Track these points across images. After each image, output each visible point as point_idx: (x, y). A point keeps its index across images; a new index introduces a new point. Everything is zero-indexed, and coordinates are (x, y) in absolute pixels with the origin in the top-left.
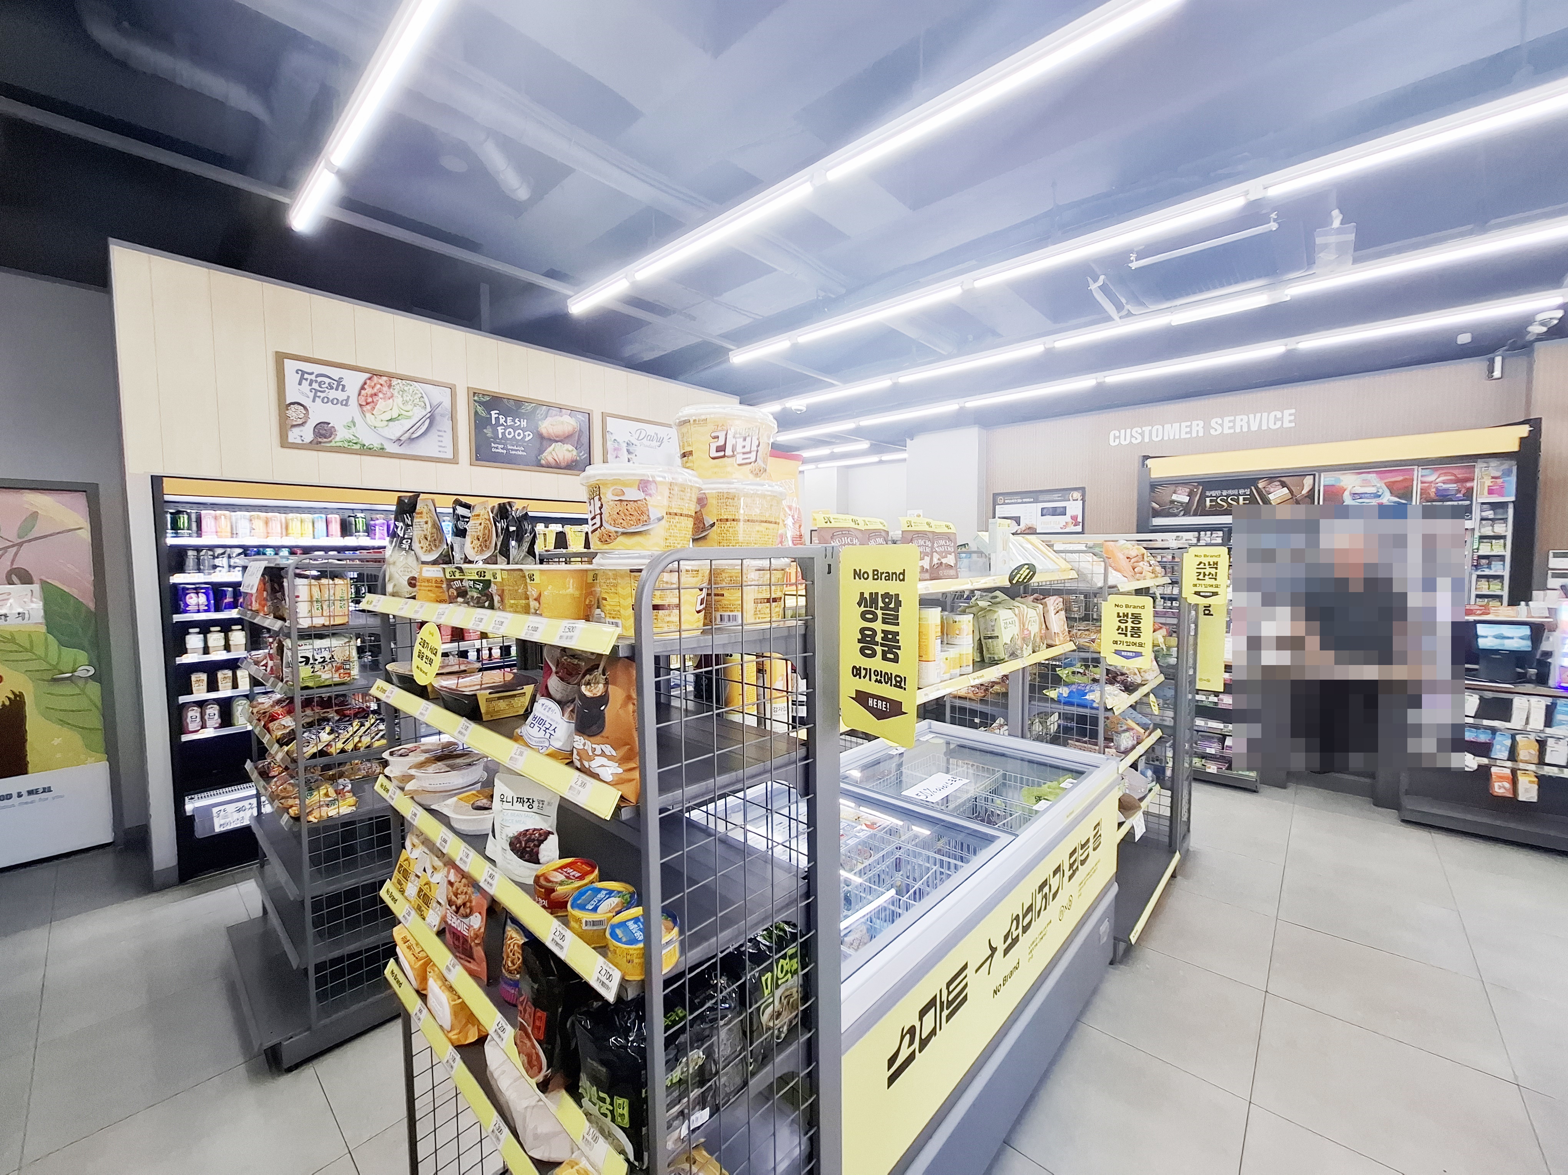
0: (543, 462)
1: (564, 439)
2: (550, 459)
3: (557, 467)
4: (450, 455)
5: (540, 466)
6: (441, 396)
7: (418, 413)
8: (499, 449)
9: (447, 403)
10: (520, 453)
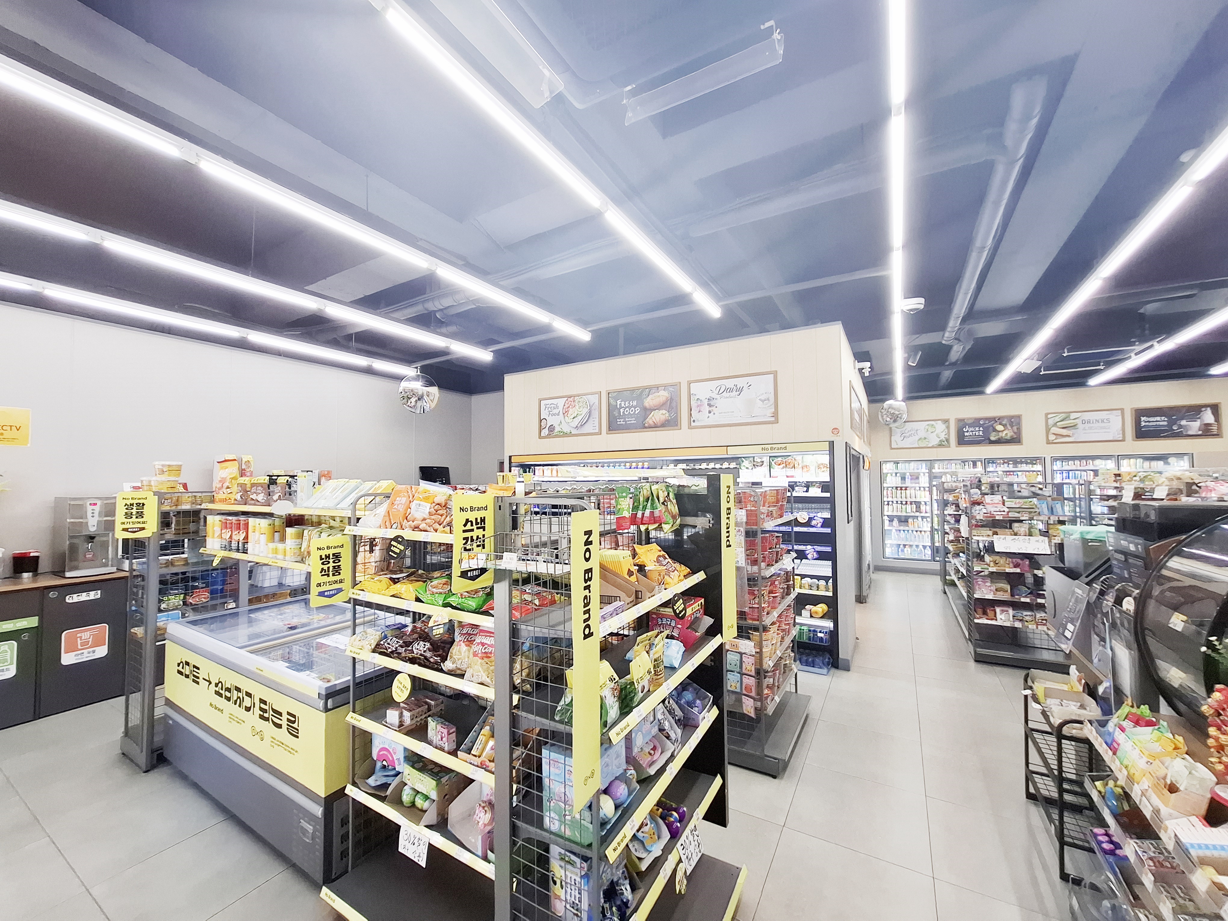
0: (646, 425)
1: (659, 408)
2: (651, 422)
3: (655, 427)
4: (597, 431)
5: (644, 427)
6: (594, 399)
7: (585, 411)
8: (621, 422)
9: (597, 403)
10: (633, 422)
